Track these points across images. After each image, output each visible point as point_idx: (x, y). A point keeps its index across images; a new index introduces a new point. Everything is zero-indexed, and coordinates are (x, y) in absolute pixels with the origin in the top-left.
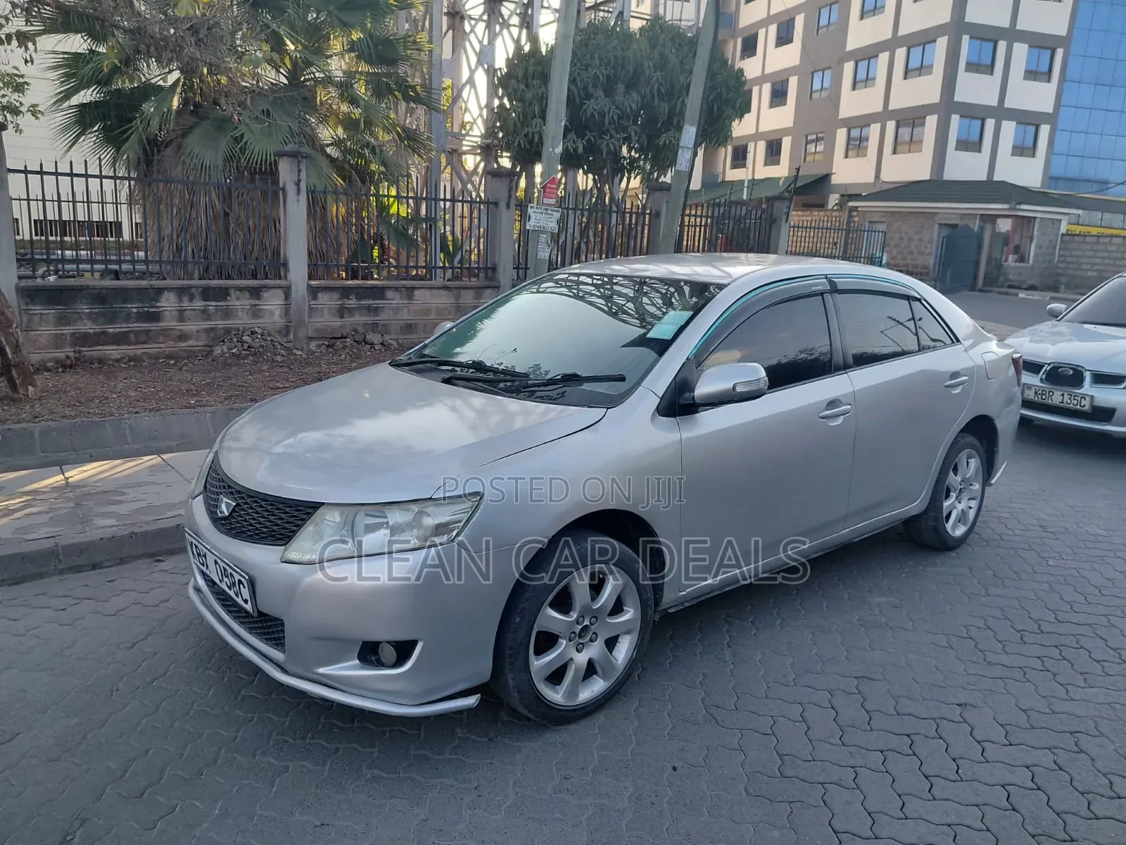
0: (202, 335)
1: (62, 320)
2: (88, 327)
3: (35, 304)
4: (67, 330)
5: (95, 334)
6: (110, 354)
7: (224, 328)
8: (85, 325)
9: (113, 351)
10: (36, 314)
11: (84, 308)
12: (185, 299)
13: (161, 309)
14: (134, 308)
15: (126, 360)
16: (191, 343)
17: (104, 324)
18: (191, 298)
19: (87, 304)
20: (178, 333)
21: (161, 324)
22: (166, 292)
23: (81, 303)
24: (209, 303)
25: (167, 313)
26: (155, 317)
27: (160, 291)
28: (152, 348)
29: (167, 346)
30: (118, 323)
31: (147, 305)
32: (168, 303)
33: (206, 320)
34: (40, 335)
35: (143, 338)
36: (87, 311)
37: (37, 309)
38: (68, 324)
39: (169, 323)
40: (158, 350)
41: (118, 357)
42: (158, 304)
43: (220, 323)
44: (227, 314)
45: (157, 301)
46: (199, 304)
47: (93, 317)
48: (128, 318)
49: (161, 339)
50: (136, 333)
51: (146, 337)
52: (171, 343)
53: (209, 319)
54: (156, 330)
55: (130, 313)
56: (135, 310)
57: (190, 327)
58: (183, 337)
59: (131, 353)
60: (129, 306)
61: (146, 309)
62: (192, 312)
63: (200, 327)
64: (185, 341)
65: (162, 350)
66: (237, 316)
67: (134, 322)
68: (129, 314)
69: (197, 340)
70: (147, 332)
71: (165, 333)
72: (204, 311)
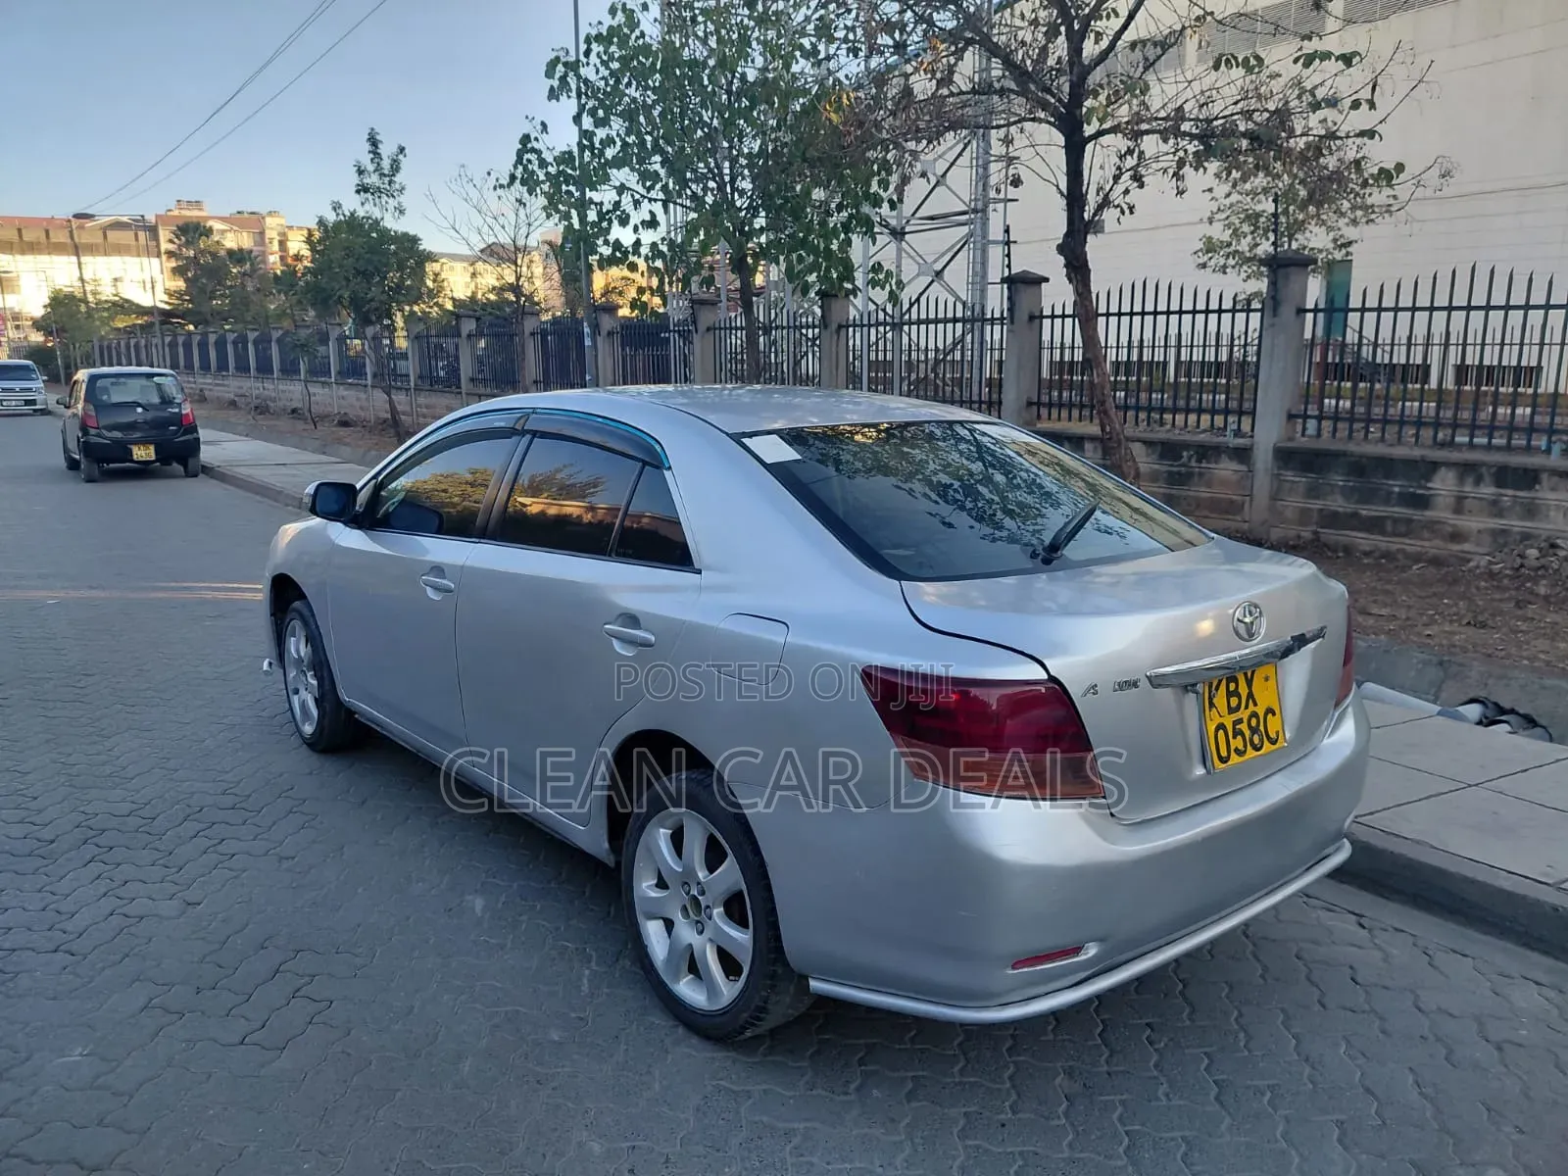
0: (1487, 539)
1: (1313, 492)
2: (1338, 504)
3: (1287, 469)
4: (1317, 505)
5: (1345, 514)
6: (1360, 544)
7: (1522, 533)
8: (1335, 501)
9: (1363, 540)
10: (1287, 481)
11: (1338, 480)
12: (1470, 480)
13: (1432, 492)
14: (1396, 486)
15: (1377, 554)
16: (1467, 547)
17: (1358, 502)
18: (1478, 481)
19: (1343, 475)
20: (1450, 529)
21: (1428, 513)
22: (1443, 469)
23: (1336, 472)
24: (1503, 491)
25: (1440, 499)
26: (1423, 502)
27: (1434, 466)
28: (1411, 545)
29: (1432, 546)
30: (1373, 504)
31: (1415, 484)
32: (1444, 484)
33: (1496, 516)
34: (1287, 506)
35: (1403, 529)
36: (1341, 483)
37: (1289, 475)
38: (1317, 497)
39: (1441, 512)
40: (1419, 549)
41: (1368, 549)
42: (1430, 485)
43: (1516, 524)
44: (1531, 511)
45: (1429, 480)
46: (1488, 490)
47: (1347, 493)
48: (1387, 499)
49: (1426, 534)
50: (1395, 521)
51: (1407, 528)
52: (1438, 542)
53: (1500, 514)
54: (1420, 521)
55: (1392, 492)
56: (1397, 489)
57: (1472, 523)
58: (1457, 536)
59: (1383, 546)
60: (1391, 482)
61: (1411, 490)
62: (1476, 502)
63: (1481, 526)
64: (1459, 543)
65: (1424, 550)
66: (1547, 516)
67: (1393, 506)
68: (1390, 493)
69: (1478, 545)
70: (1409, 521)
71: (1432, 526)
72: (1495, 503)
